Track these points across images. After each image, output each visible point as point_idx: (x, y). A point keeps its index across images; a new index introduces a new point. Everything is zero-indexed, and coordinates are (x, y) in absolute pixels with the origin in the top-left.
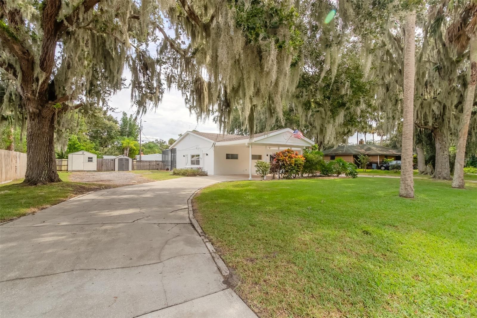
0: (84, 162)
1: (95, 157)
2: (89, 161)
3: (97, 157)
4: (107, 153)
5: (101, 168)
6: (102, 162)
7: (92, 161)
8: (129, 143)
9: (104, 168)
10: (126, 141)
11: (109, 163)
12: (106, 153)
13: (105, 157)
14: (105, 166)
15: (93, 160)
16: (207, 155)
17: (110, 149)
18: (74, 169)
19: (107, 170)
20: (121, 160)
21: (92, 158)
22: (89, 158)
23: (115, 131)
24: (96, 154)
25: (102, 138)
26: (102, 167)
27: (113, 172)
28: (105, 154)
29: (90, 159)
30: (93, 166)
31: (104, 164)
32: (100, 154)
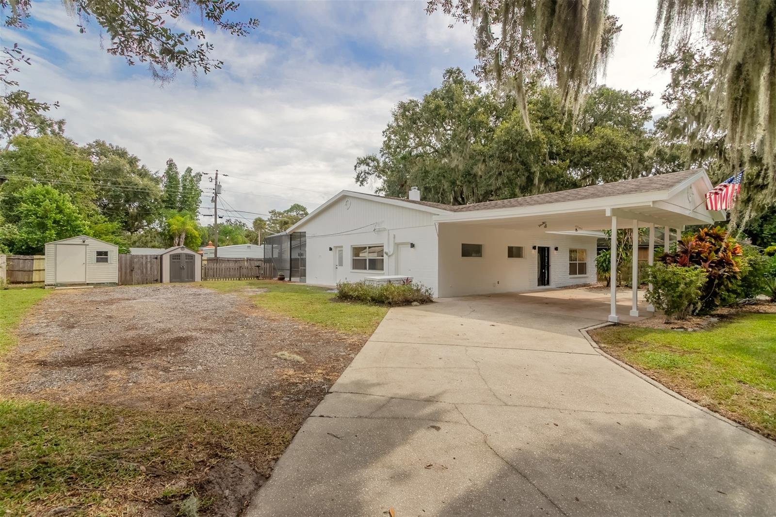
0: (86, 264)
1: (113, 251)
2: (98, 260)
3: (120, 252)
4: (137, 244)
5: (128, 277)
6: (131, 262)
7: (106, 260)
8: (184, 223)
9: (136, 276)
10: (176, 221)
11: (149, 265)
12: (135, 242)
13: (135, 251)
14: (139, 272)
15: (109, 256)
16: (413, 246)
17: (142, 235)
18: (60, 280)
19: (144, 281)
20: (175, 258)
21: (106, 253)
22: (99, 253)
23: (156, 200)
24: (116, 243)
25: (127, 214)
26: (131, 275)
27: (158, 285)
28: (134, 244)
29: (102, 256)
30: (110, 272)
31: (136, 266)
32: (124, 245)
